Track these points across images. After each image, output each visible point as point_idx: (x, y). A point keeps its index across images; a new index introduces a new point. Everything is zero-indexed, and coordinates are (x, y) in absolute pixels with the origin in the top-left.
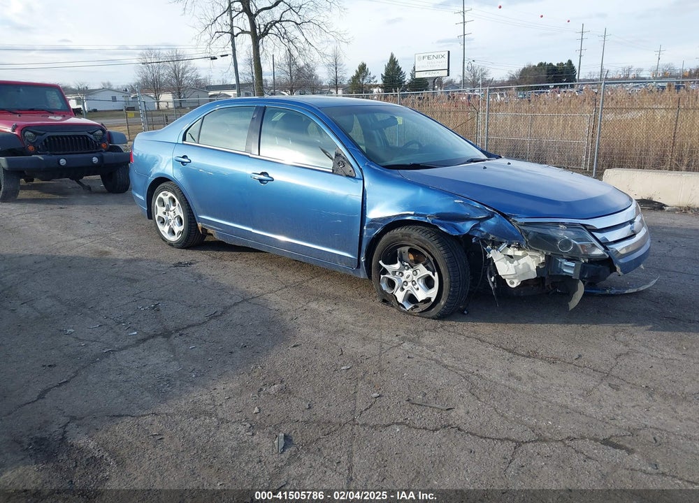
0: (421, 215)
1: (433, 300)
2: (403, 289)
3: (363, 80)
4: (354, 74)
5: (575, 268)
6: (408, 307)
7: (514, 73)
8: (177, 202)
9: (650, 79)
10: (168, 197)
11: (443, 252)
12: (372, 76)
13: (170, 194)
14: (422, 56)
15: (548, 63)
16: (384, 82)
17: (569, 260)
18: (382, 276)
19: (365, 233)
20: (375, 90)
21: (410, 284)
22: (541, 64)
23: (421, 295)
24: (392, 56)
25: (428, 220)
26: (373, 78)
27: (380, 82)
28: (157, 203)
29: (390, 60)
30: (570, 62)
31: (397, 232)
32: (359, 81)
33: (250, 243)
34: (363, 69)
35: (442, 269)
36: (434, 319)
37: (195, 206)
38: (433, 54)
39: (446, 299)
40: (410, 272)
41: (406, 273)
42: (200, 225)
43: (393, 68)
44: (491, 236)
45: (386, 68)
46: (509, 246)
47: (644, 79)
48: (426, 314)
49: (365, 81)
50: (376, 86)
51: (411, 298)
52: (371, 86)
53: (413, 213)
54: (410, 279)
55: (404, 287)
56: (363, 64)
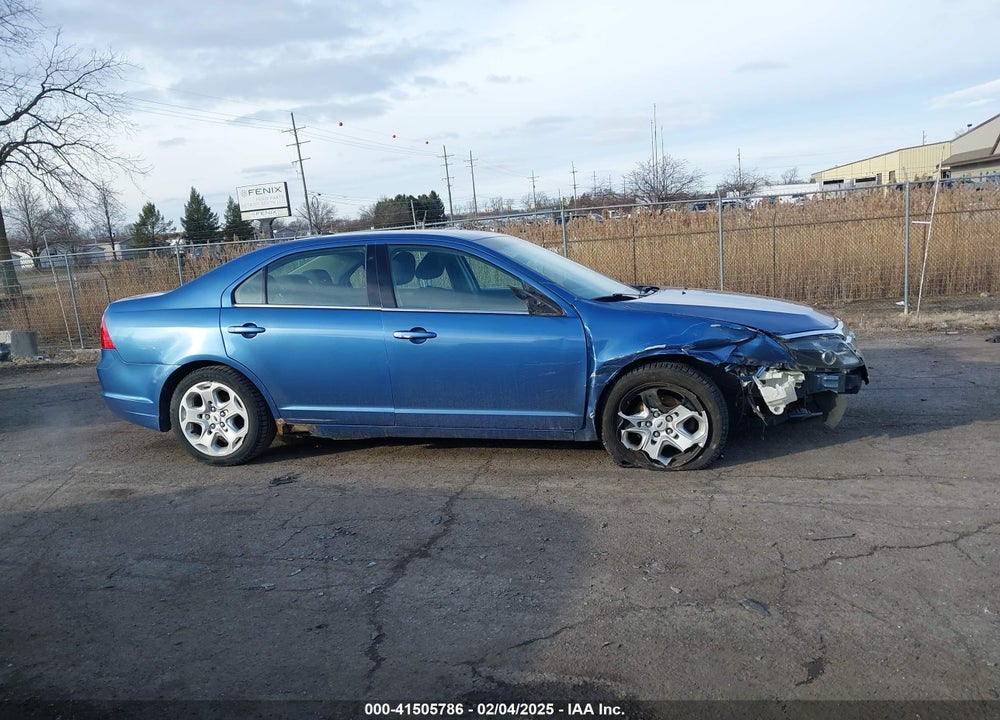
0: (676, 348)
1: (701, 445)
2: (654, 442)
3: (153, 228)
4: (137, 220)
5: (839, 381)
6: (666, 462)
7: (367, 209)
8: (232, 394)
9: (523, 212)
10: (211, 390)
11: (708, 386)
12: (166, 221)
13: (215, 385)
14: (247, 190)
15: (407, 195)
16: (186, 229)
17: (829, 374)
18: (623, 431)
19: (594, 382)
20: (173, 242)
21: (664, 434)
22: (399, 197)
23: (683, 442)
24: (194, 192)
25: (684, 351)
26: (170, 224)
27: (181, 229)
28: (184, 403)
29: (192, 198)
30: (433, 193)
31: (640, 373)
32: (147, 229)
33: (389, 431)
34: (150, 211)
35: (710, 406)
36: (703, 469)
37: (272, 394)
38: (264, 187)
39: (718, 441)
40: (662, 418)
41: (656, 421)
42: (280, 422)
43: (198, 209)
44: (750, 361)
45: (187, 210)
46: (767, 370)
47: (517, 212)
48: (692, 465)
49: (156, 230)
50: (176, 236)
51: (669, 451)
52: (166, 237)
53: (664, 346)
54: (663, 427)
55: (655, 439)
56: (150, 205)
